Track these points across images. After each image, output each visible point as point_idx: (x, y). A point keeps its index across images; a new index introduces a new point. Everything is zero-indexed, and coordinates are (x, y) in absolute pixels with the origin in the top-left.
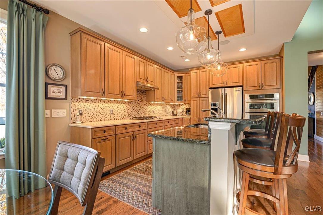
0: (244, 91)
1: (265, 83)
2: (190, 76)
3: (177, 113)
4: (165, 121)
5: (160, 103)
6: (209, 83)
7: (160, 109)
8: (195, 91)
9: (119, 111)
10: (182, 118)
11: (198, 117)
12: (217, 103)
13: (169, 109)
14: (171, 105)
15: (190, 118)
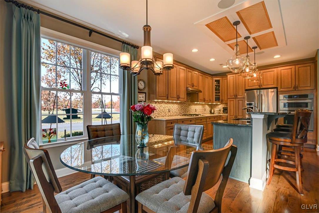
0: (278, 92)
1: (299, 85)
2: (227, 79)
3: (214, 111)
4: (207, 118)
5: (201, 103)
6: (245, 85)
7: (200, 108)
8: (231, 92)
9: (174, 109)
10: (220, 116)
11: (235, 115)
12: (252, 103)
13: (208, 108)
14: (209, 105)
15: (227, 116)
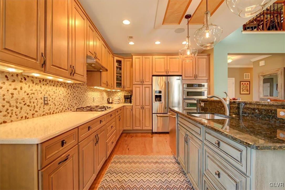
1: (198, 75)
2: (132, 61)
3: (112, 100)
4: (116, 111)
6: (152, 70)
7: (99, 96)
8: (137, 78)
9: (57, 99)
10: (124, 106)
14: (107, 92)
15: (133, 106)
